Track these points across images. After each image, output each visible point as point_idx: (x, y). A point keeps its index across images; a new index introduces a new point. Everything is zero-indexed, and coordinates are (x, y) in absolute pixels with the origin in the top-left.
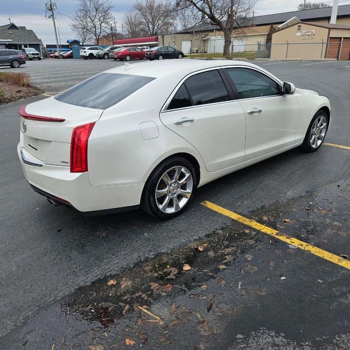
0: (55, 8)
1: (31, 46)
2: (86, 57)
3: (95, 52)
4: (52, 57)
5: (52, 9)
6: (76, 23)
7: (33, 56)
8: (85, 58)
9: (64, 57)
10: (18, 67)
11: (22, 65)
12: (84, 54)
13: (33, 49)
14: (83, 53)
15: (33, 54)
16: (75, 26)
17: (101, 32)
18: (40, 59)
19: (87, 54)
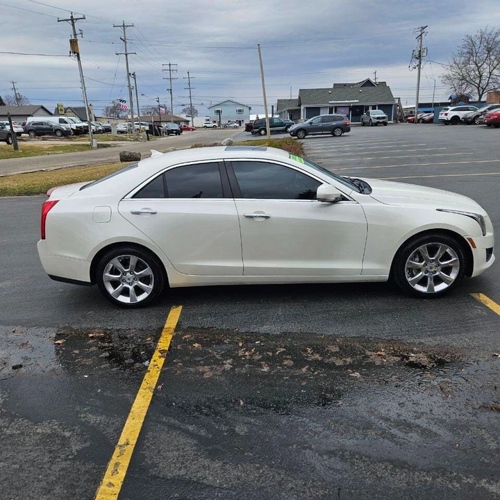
0: (425, 54)
1: (381, 107)
2: (447, 121)
3: (461, 114)
4: (410, 121)
5: (420, 56)
6: (450, 73)
7: (376, 120)
8: (446, 123)
9: (424, 122)
10: (340, 136)
11: (345, 134)
12: (445, 118)
13: (381, 111)
14: (443, 116)
15: (378, 118)
16: (448, 78)
17: (488, 84)
18: (385, 124)
19: (449, 117)
